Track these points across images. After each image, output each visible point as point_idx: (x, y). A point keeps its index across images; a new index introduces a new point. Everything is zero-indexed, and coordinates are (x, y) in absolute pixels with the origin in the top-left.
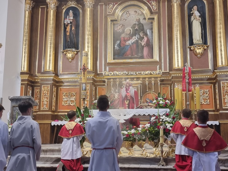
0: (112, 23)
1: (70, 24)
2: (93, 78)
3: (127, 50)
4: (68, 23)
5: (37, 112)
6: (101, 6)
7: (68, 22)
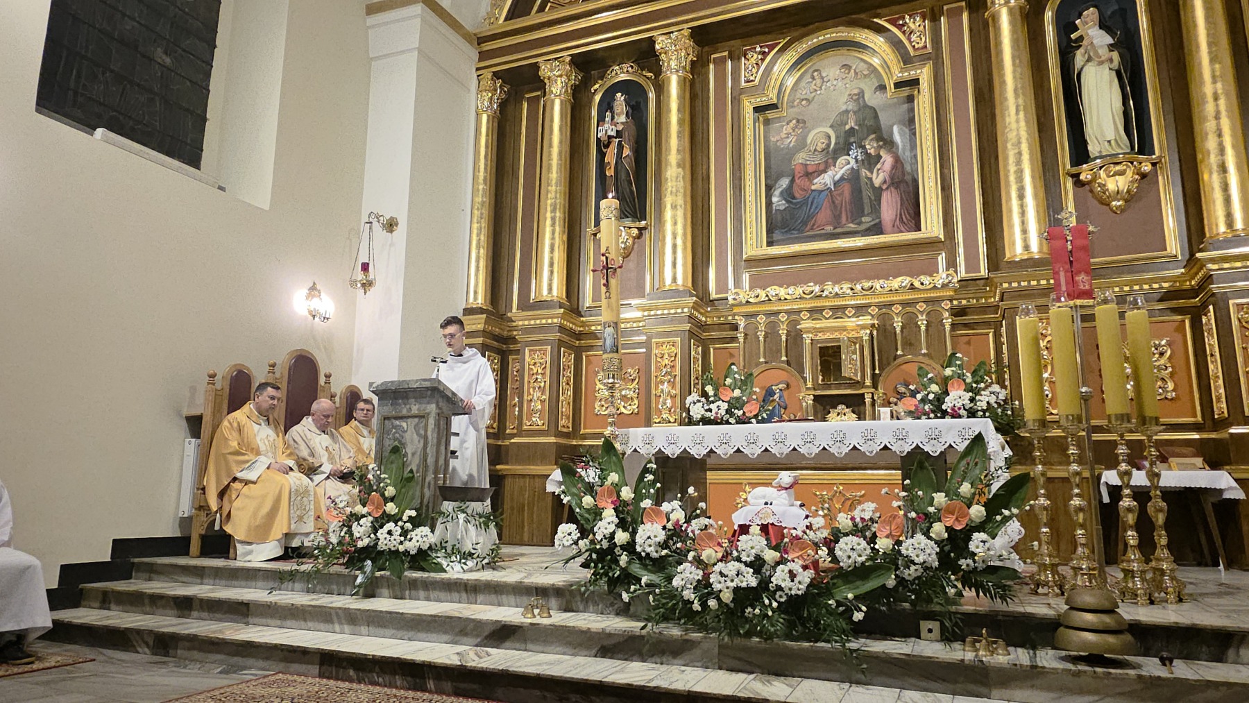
0: (761, 119)
1: (618, 140)
2: (691, 314)
3: (816, 207)
4: (610, 137)
5: (513, 436)
6: (720, 62)
7: (610, 133)
